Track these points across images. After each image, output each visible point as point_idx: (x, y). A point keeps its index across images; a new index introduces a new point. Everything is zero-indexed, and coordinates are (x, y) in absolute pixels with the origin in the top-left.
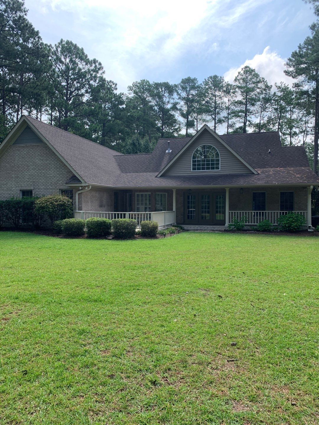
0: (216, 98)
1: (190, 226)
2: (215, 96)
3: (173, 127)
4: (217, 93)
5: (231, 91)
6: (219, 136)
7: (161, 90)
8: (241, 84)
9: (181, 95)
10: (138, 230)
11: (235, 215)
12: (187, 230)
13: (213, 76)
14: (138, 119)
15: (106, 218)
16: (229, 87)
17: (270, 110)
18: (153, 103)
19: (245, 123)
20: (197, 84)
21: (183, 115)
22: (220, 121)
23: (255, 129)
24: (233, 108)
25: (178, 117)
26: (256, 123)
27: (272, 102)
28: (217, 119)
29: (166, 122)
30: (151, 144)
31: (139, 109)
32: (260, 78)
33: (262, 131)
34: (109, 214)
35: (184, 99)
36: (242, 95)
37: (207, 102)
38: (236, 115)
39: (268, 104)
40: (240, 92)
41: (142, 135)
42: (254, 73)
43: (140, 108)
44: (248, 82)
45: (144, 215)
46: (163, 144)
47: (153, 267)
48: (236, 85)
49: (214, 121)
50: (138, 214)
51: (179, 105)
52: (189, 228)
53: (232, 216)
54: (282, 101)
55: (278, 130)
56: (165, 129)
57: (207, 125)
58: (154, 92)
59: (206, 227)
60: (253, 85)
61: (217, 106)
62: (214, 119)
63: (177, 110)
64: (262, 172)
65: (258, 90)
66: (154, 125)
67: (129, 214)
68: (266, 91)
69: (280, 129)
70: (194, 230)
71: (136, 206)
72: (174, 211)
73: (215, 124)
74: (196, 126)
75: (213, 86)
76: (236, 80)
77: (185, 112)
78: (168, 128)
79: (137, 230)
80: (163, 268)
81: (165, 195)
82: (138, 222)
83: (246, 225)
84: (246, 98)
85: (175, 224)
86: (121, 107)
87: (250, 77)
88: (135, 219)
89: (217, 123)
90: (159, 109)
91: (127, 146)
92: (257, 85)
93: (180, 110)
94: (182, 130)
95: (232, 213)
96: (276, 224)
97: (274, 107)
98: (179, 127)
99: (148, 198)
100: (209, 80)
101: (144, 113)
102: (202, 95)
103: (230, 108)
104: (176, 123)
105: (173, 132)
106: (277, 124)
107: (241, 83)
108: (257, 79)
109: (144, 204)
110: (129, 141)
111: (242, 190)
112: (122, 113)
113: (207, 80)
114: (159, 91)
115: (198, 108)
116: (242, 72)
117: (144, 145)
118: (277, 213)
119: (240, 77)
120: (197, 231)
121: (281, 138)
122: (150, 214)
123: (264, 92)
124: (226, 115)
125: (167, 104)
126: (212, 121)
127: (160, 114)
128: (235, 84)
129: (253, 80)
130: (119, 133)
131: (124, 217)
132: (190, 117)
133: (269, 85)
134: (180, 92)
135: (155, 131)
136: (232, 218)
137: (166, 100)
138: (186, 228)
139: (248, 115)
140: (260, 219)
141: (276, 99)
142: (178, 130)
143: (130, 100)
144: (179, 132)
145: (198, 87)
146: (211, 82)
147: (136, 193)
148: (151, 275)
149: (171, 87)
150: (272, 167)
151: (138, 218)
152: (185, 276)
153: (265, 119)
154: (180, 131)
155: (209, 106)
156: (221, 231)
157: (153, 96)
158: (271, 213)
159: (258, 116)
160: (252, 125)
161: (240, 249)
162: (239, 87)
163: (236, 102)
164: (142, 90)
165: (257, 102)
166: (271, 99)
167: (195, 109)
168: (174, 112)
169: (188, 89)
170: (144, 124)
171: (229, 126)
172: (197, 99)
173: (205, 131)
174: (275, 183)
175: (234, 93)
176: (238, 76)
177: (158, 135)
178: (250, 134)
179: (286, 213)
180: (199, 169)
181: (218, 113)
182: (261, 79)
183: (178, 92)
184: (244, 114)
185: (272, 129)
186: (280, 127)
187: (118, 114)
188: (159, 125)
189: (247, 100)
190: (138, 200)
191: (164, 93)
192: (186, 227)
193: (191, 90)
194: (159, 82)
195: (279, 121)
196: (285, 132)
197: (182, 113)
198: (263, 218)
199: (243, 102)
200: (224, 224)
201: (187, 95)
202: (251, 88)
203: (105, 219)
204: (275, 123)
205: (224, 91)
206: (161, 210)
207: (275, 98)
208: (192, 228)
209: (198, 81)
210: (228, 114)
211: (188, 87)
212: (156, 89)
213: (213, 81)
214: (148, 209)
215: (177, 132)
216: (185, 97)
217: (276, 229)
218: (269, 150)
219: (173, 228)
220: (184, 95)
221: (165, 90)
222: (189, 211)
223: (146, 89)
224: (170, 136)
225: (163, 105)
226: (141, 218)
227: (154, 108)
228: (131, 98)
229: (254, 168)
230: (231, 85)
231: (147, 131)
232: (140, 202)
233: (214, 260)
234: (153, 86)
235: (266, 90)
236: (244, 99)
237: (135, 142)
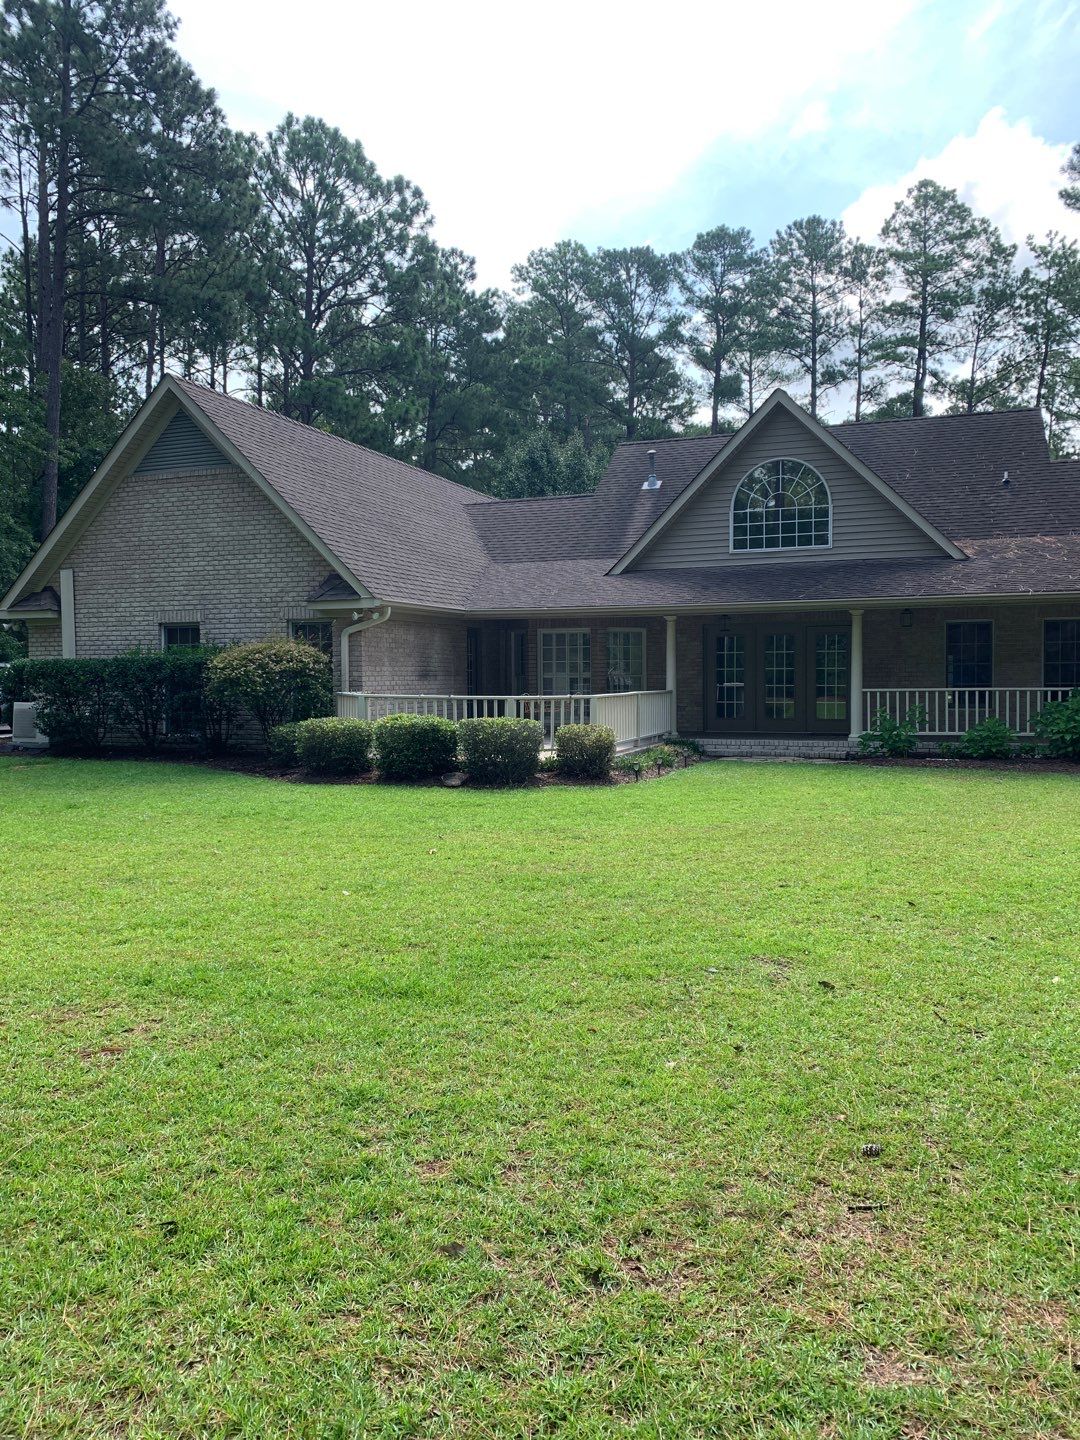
0: (818, 298)
1: (724, 741)
2: (813, 289)
3: (668, 400)
4: (820, 280)
5: (871, 270)
6: (826, 428)
7: (624, 277)
8: (903, 244)
9: (696, 288)
10: (547, 754)
11: (883, 704)
12: (716, 757)
13: (806, 219)
14: (549, 376)
15: (440, 715)
16: (864, 257)
17: (1010, 332)
18: (599, 320)
19: (919, 383)
20: (749, 252)
21: (701, 359)
22: (832, 377)
23: (954, 400)
24: (875, 330)
25: (683, 367)
26: (959, 380)
27: (1016, 305)
28: (820, 369)
29: (645, 387)
30: (590, 463)
31: (550, 341)
32: (974, 220)
33: (980, 408)
34: (449, 701)
35: (703, 303)
36: (910, 284)
37: (785, 312)
38: (888, 354)
39: (1001, 312)
40: (900, 274)
41: (560, 430)
42: (951, 203)
43: (555, 338)
44: (929, 237)
45: (567, 706)
46: (632, 460)
47: (597, 881)
48: (888, 250)
49: (809, 378)
50: (548, 703)
51: (688, 326)
52: (721, 749)
53: (873, 705)
54: (1051, 301)
55: (1038, 401)
56: (639, 409)
57: (785, 392)
58: (601, 282)
59: (780, 744)
60: (949, 247)
61: (821, 326)
62: (809, 369)
63: (682, 342)
64: (981, 552)
65: (966, 264)
66: (600, 396)
67: (518, 702)
68: (995, 267)
69: (1046, 398)
70: (741, 755)
71: (541, 675)
72: (671, 692)
73: (814, 385)
74: (747, 395)
75: (805, 255)
76: (885, 231)
77: (708, 350)
78: (649, 407)
79: (543, 756)
80: (629, 887)
81: (640, 634)
82: (547, 727)
83: (922, 738)
84: (923, 295)
85: (675, 733)
86: (489, 337)
87: (936, 218)
88: (537, 718)
89: (822, 383)
90: (618, 340)
91: (511, 471)
92: (962, 247)
93: (692, 341)
94: (697, 410)
95: (873, 695)
96: (1028, 733)
97: (1026, 320)
98: (689, 402)
99: (580, 647)
100: (791, 235)
101: (569, 354)
102: (766, 287)
103: (866, 330)
104: (678, 387)
105: (669, 417)
106: (1035, 382)
107: (904, 241)
108: (962, 223)
109: (568, 669)
110: (519, 454)
111: (910, 615)
112: (492, 360)
113: (785, 237)
114: (619, 278)
115: (755, 334)
116: (909, 203)
117: (568, 466)
118: (1034, 694)
119: (901, 219)
120: (750, 760)
121: (1047, 433)
122: (587, 701)
123: (988, 270)
124: (852, 356)
125: (645, 321)
126: (802, 378)
127: (623, 359)
128: (884, 246)
129: (950, 229)
130: (482, 427)
131: (501, 713)
132: (724, 365)
133: (1006, 243)
134: (690, 278)
135: (606, 417)
136: (873, 714)
137: (641, 308)
138: (709, 749)
139: (931, 354)
140: (972, 714)
141: (1031, 292)
142: (686, 410)
143: (520, 315)
144: (690, 419)
145: (755, 260)
146: (798, 240)
147: (541, 632)
148: (590, 907)
149: (658, 263)
150: (1014, 535)
151: (547, 715)
152: (704, 913)
153: (990, 364)
154: (691, 413)
155: (791, 325)
156: (835, 759)
157: (598, 296)
158: (1013, 694)
159: (966, 355)
160: (944, 386)
161: (899, 820)
162: (898, 257)
163: (887, 310)
164: (560, 277)
165: (962, 308)
166: (1013, 295)
167: (744, 338)
168: (670, 349)
169: (719, 269)
170: (568, 394)
171: (864, 394)
172: (749, 302)
173: (779, 412)
174: (1026, 590)
175: (879, 276)
176: (894, 216)
177: (616, 432)
178: (936, 418)
179: (1065, 694)
180: (756, 544)
181: (825, 350)
182: (977, 223)
183: (684, 282)
184: (916, 351)
185: (1015, 399)
186: (1043, 391)
187: (480, 361)
188: (620, 395)
189: (925, 299)
190: (547, 655)
191: (638, 286)
192: (710, 744)
193: (729, 271)
194: (620, 248)
195: (1042, 373)
196: (1062, 408)
197: (698, 351)
198: (982, 714)
199: (911, 308)
200: (845, 735)
201: (717, 291)
202: (940, 256)
203: (435, 719)
204: (1028, 379)
205: (845, 272)
206: (627, 688)
207: (1027, 289)
208: (733, 749)
209: (752, 240)
210: (860, 351)
211: (719, 261)
212: (608, 272)
213: (806, 238)
214: (581, 684)
215: (682, 417)
216: (708, 297)
217: (1027, 753)
218: (1006, 474)
219: (666, 748)
220: (704, 289)
221: (640, 274)
222: (722, 689)
223: (575, 275)
224: (658, 432)
225: (632, 325)
226: (557, 715)
227: (600, 338)
228: (523, 305)
229: (950, 538)
230: (869, 251)
231: (579, 417)
232: (554, 662)
233: (807, 858)
234: (600, 261)
235: (996, 261)
236: (914, 297)
237: (537, 454)
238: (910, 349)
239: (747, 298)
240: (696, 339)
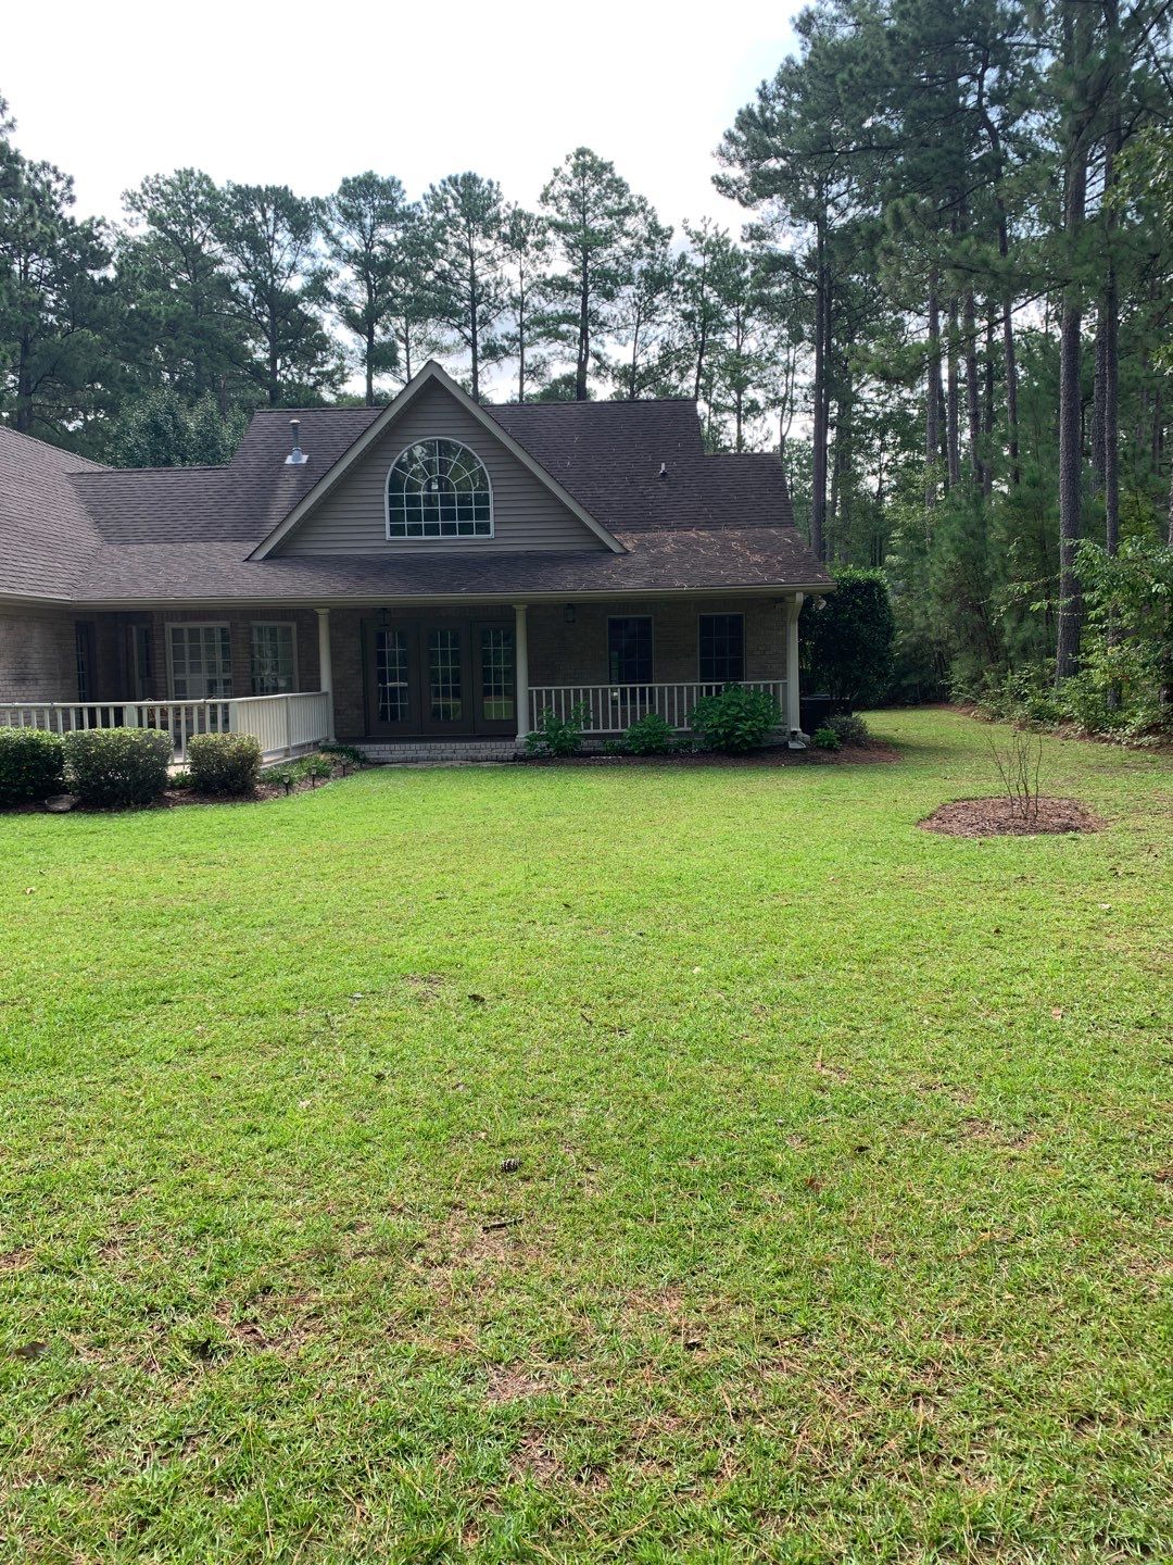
0: (476, 263)
1: (387, 746)
2: (470, 254)
3: (316, 364)
4: (479, 244)
5: (531, 238)
6: (488, 407)
7: (260, 219)
8: (563, 214)
9: (343, 240)
10: (178, 768)
11: (549, 702)
12: (379, 764)
13: (461, 176)
14: (173, 327)
15: (41, 727)
16: (523, 223)
17: (669, 317)
18: (231, 266)
19: (582, 364)
20: (401, 205)
21: (352, 321)
22: (493, 352)
23: (617, 385)
24: (537, 305)
25: (332, 329)
26: (621, 364)
27: (674, 290)
28: (481, 343)
29: (288, 348)
30: (226, 431)
31: (174, 286)
32: (631, 197)
33: (643, 395)
34: (52, 710)
35: (352, 258)
36: (570, 258)
37: (441, 276)
38: (550, 331)
39: (660, 296)
40: (560, 247)
41: (190, 391)
42: (609, 175)
43: (180, 283)
44: (588, 209)
45: (201, 713)
46: (273, 429)
47: (232, 910)
48: (547, 219)
49: (469, 351)
50: (177, 709)
51: (336, 282)
52: (383, 756)
53: (540, 704)
54: (707, 289)
55: (697, 391)
56: (284, 372)
57: (440, 367)
58: (232, 222)
59: (447, 748)
60: (608, 222)
61: (481, 295)
62: (469, 341)
63: (329, 300)
64: (640, 546)
65: (626, 242)
66: (238, 356)
67: (140, 709)
68: (653, 249)
69: (705, 389)
70: (405, 761)
71: (172, 678)
72: (326, 694)
73: (475, 360)
74: (403, 365)
75: (462, 215)
76: (545, 198)
77: (359, 311)
78: (295, 370)
79: (172, 772)
80: (269, 914)
81: (289, 629)
82: (178, 738)
83: (587, 737)
84: (583, 270)
85: (333, 740)
86: (97, 275)
87: (595, 190)
88: (164, 726)
89: (483, 358)
90: (256, 292)
91: (129, 435)
92: (621, 223)
93: (341, 300)
94: (350, 378)
95: (539, 693)
96: (686, 729)
97: (683, 306)
98: (340, 368)
99: (218, 644)
100: (445, 191)
101: (197, 303)
102: (420, 246)
103: (527, 303)
104: (326, 350)
105: (318, 383)
106: (693, 372)
107: (564, 210)
108: (620, 198)
109: (204, 668)
110: (138, 416)
111: (573, 610)
112: (101, 303)
113: (440, 192)
114: (253, 219)
115: (410, 298)
116: (568, 170)
117: (199, 433)
118: (690, 689)
119: (559, 188)
120: (415, 766)
121: (706, 424)
122: (226, 706)
123: (647, 250)
124: (514, 330)
125: (286, 272)
126: (462, 350)
127: (261, 314)
128: (543, 214)
129: (608, 203)
130: (92, 382)
131: (119, 722)
132: (378, 330)
133: (663, 224)
134: (336, 229)
135: (244, 378)
136: (540, 713)
137: (281, 256)
138: (372, 755)
139: (593, 334)
140: (634, 711)
141: (687, 278)
142: (337, 377)
143: (135, 252)
144: (341, 387)
145: (407, 215)
146: (453, 198)
147: (170, 626)
148: (224, 941)
149: (299, 207)
150: (671, 529)
151: (177, 723)
152: (353, 935)
153: (650, 350)
154: (343, 381)
155: (448, 291)
156: (503, 761)
157: (229, 237)
158: (671, 690)
159: (627, 338)
160: (607, 369)
161: (561, 821)
162: (559, 227)
163: (548, 283)
164: (183, 211)
165: (623, 288)
166: (671, 279)
167: (398, 301)
168: (316, 307)
169: (368, 221)
170: (197, 349)
171: (527, 372)
172: (403, 261)
173: (432, 389)
174: (681, 585)
175: (539, 246)
176: (552, 183)
177: (257, 396)
178: (601, 403)
179: (718, 688)
180: (415, 530)
181: (485, 321)
182: (635, 200)
183: (328, 231)
184: (578, 330)
185: (676, 387)
186: (702, 381)
187: (85, 303)
188: (261, 355)
189: (585, 275)
190: (178, 654)
191: (276, 231)
192: (372, 751)
193: (380, 224)
194: (253, 185)
195: (700, 362)
196: (720, 399)
197: (347, 312)
198: (643, 711)
199: (572, 283)
200: (513, 736)
201: (367, 245)
202: (600, 231)
203: (35, 733)
204: (688, 368)
205: (504, 238)
206: (276, 690)
207: (684, 275)
208: (398, 755)
209: (404, 192)
210: (522, 325)
211: (367, 210)
212: (240, 212)
213: (461, 196)
214: (220, 687)
215: (333, 385)
216: (356, 251)
217: (685, 747)
218: (663, 465)
219: (322, 757)
220: (352, 242)
221: (278, 218)
222: (384, 689)
223: (200, 210)
224: (307, 400)
225: (271, 276)
226: (189, 723)
227: (234, 287)
228: (138, 240)
229: (610, 530)
230: (528, 218)
231: (213, 378)
232: (187, 661)
233: (466, 867)
234: (229, 197)
235: (654, 242)
236: (575, 272)
237: (161, 417)
238: (572, 328)
239: (401, 257)
240: (345, 298)
